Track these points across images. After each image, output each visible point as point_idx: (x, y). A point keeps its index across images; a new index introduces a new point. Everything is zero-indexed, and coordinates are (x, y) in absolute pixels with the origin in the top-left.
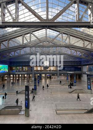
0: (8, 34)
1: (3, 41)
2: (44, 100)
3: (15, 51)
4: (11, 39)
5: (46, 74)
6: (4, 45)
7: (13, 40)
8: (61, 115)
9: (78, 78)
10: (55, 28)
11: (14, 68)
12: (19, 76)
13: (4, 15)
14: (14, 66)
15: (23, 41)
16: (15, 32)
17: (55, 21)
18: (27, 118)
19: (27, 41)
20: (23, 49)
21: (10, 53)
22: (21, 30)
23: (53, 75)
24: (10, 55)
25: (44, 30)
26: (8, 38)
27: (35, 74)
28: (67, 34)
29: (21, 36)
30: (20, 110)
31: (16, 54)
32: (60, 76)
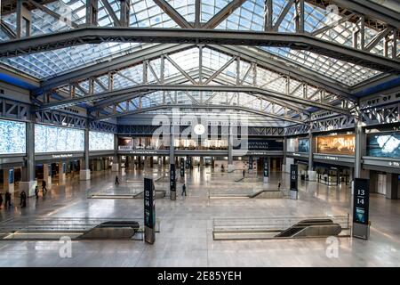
0: (109, 59)
1: (98, 76)
2: (190, 212)
3: (128, 100)
4: (116, 70)
5: (202, 156)
6: (100, 84)
7: (123, 72)
8: (223, 242)
9: (274, 166)
10: (219, 45)
11: (128, 141)
12: (139, 158)
13: (95, 11)
14: (128, 136)
15: (145, 75)
16: (128, 53)
17: (217, 28)
18: (148, 246)
19: (155, 76)
20: (147, 96)
21: (116, 104)
22: (140, 49)
23: (220, 158)
24: (118, 109)
25: (196, 50)
26: (111, 68)
27: (176, 155)
28: (249, 62)
29: (142, 62)
30: (136, 232)
31: (132, 108)
32: (234, 162)
